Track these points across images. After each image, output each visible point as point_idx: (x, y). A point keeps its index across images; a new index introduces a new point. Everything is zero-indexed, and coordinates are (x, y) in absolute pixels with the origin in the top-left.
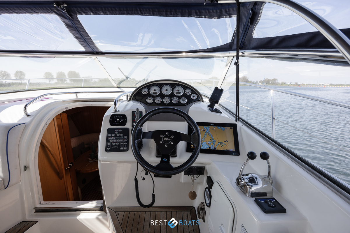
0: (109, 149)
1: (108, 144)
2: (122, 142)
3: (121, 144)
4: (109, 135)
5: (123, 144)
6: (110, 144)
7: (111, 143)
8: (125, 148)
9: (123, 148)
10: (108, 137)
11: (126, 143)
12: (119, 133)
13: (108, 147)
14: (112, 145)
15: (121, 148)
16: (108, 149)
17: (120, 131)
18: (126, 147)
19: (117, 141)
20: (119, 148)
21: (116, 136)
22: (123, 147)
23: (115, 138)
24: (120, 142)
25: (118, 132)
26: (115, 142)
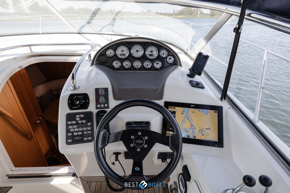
0: (71, 140)
1: (69, 135)
2: (85, 131)
3: (85, 133)
4: (69, 123)
5: (86, 133)
6: (71, 134)
7: (73, 133)
8: (89, 138)
9: (87, 139)
10: (67, 125)
11: (91, 132)
12: (81, 119)
13: (69, 139)
14: (73, 136)
15: (85, 139)
16: (69, 141)
17: (82, 116)
18: (91, 137)
19: (80, 130)
20: (83, 139)
21: (77, 124)
22: (87, 137)
23: (76, 126)
24: (82, 131)
25: (80, 117)
26: (77, 132)
